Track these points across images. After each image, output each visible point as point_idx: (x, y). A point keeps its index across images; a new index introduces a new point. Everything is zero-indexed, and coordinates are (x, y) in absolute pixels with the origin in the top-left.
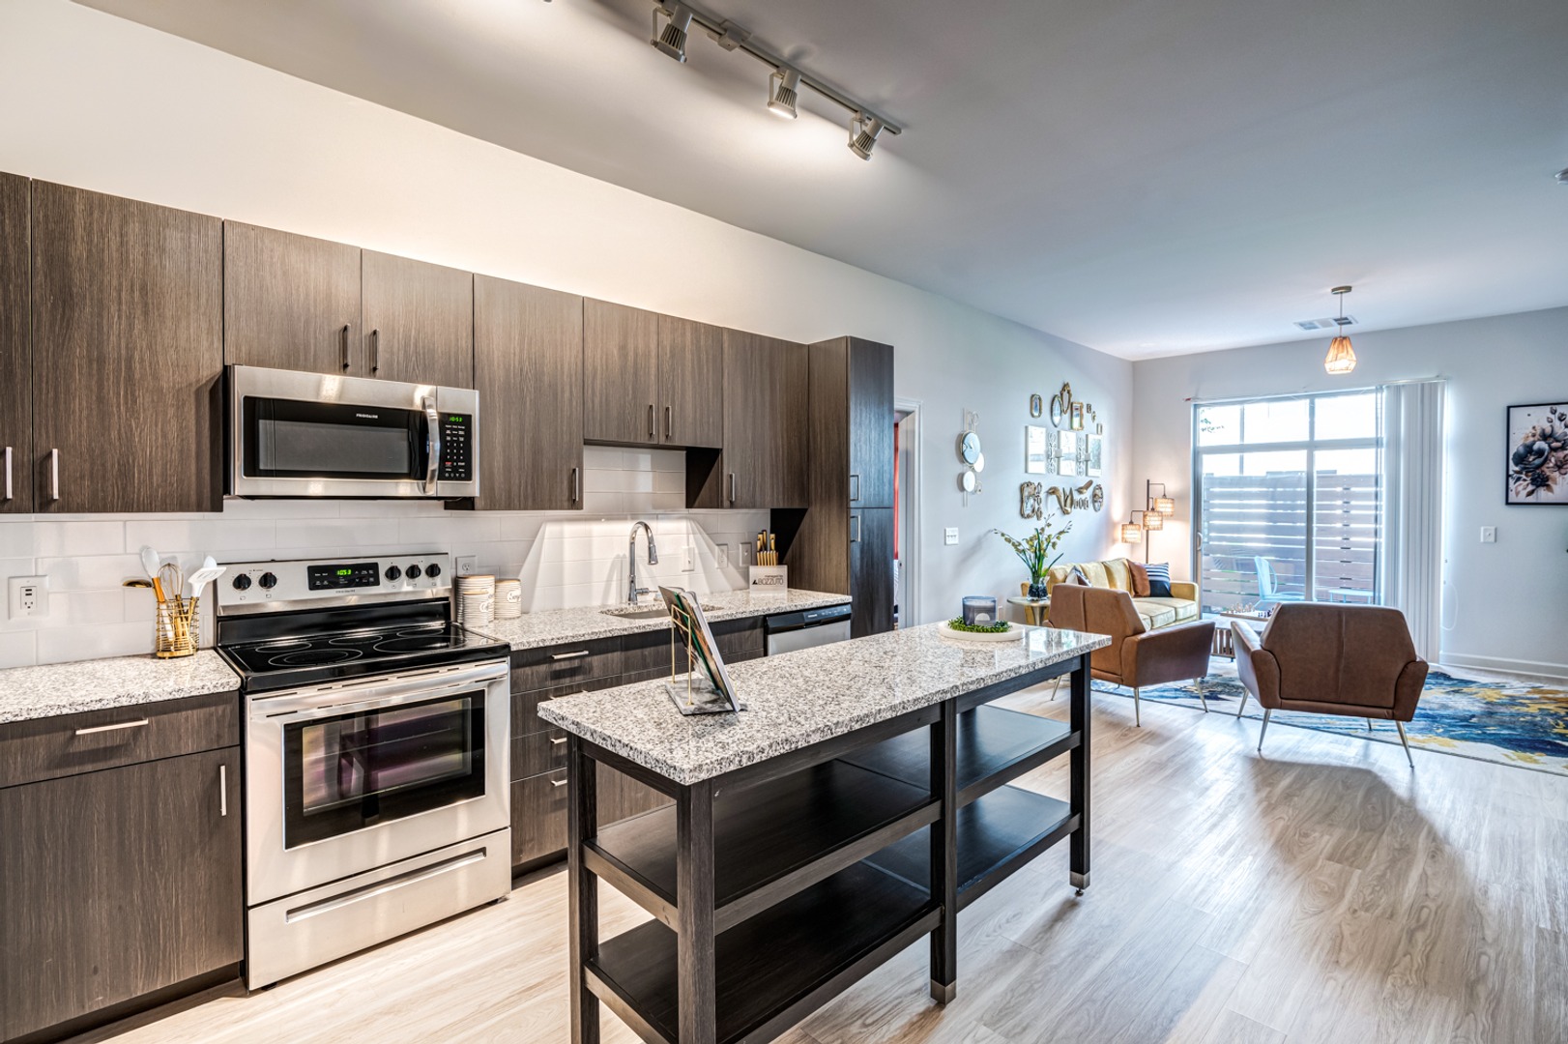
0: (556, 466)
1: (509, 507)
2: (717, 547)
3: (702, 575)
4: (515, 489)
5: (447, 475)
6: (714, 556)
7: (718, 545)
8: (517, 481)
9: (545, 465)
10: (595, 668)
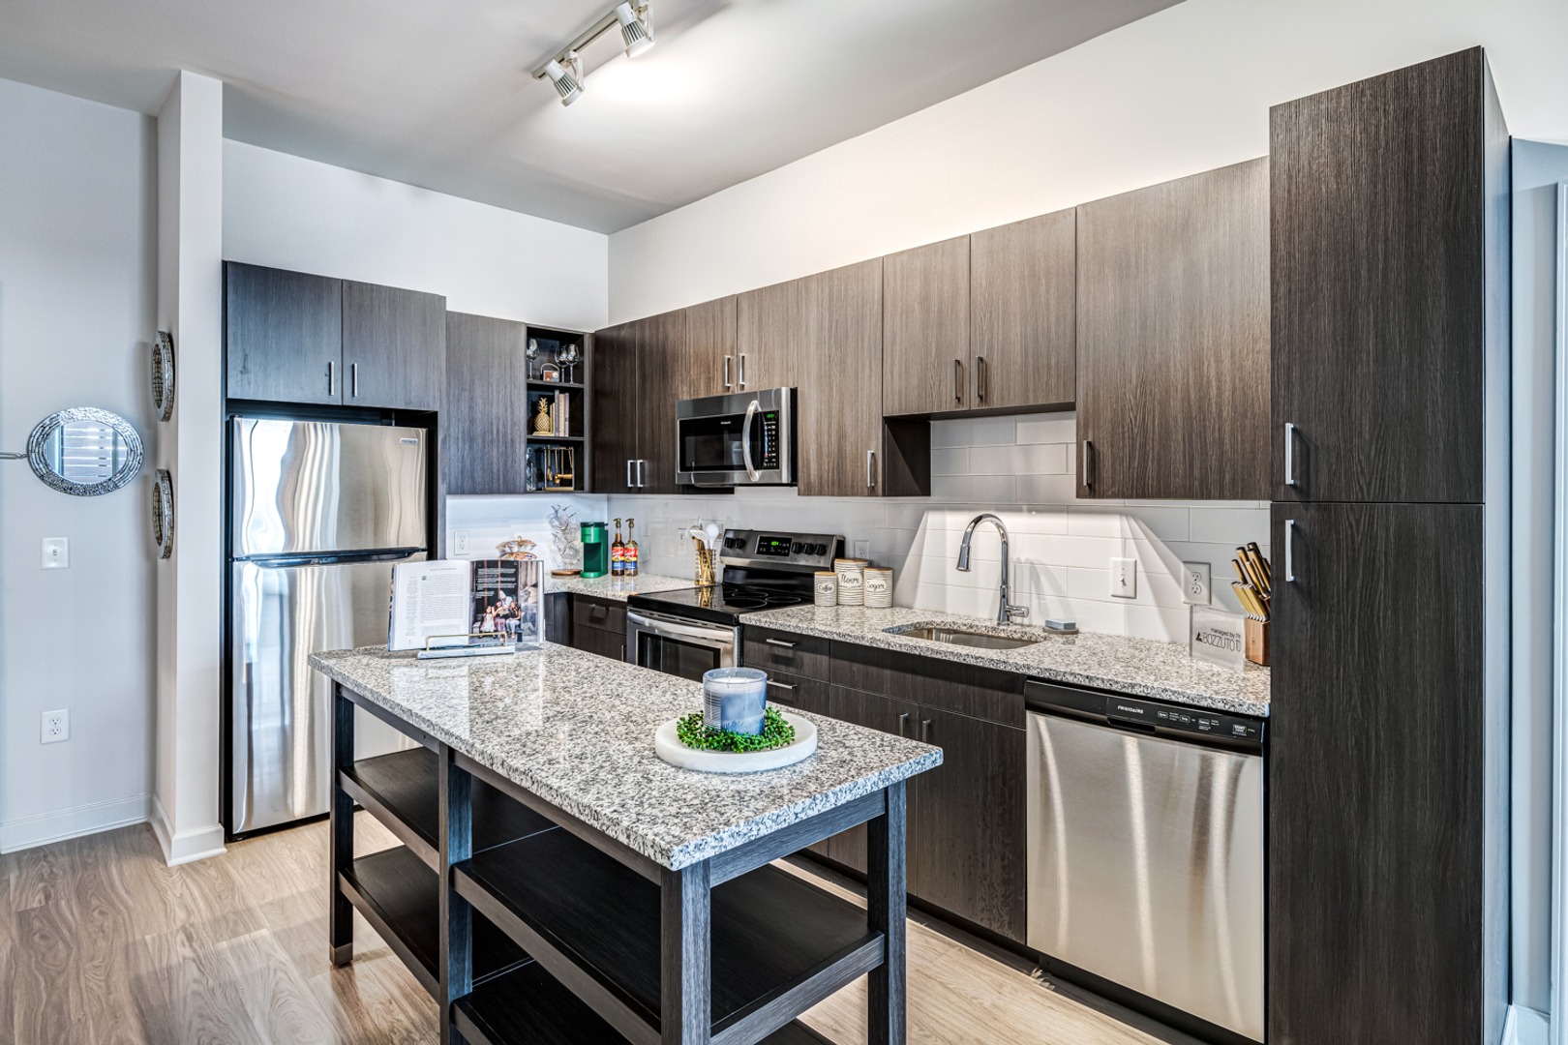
0: (857, 450)
1: (820, 493)
2: (1182, 566)
3: (1154, 610)
4: (825, 475)
5: (765, 465)
6: (1178, 581)
7: (1184, 562)
8: (826, 467)
9: (848, 449)
10: (805, 665)
